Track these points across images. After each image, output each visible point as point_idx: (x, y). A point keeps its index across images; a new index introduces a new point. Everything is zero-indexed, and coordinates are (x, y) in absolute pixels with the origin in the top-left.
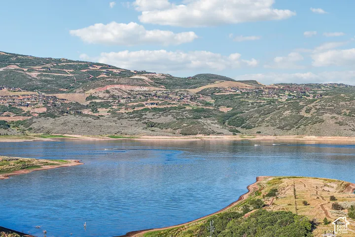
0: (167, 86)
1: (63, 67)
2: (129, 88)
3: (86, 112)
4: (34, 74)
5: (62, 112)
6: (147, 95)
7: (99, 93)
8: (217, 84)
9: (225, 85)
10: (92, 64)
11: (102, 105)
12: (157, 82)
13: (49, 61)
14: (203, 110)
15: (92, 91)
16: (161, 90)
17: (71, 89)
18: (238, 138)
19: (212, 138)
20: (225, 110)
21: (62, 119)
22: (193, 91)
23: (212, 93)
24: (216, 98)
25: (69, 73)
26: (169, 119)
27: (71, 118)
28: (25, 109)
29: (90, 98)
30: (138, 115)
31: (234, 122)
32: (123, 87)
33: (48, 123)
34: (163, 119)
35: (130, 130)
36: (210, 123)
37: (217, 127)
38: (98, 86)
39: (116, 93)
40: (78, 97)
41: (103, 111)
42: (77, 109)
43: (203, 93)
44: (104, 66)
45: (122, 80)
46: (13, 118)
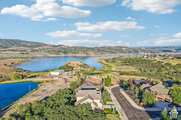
0: (54, 47)
1: (34, 43)
2: (47, 47)
3: (39, 51)
4: (29, 44)
5: (34, 51)
6: (50, 48)
7: (41, 48)
8: (62, 46)
9: (63, 47)
10: (40, 43)
11: (42, 50)
12: (52, 46)
13: (31, 42)
14: (60, 51)
15: (40, 48)
16: (52, 47)
17: (36, 47)
18: (66, 55)
19: (61, 55)
20: (63, 51)
21: (35, 52)
22: (58, 48)
23: (61, 48)
24: (62, 49)
25: (35, 44)
26: (54, 52)
27: (36, 52)
28: (27, 51)
29: (40, 49)
30: (49, 52)
31: (65, 53)
32: (46, 47)
33: (32, 53)
34: (53, 52)
35: (47, 54)
36: (61, 53)
37: (62, 54)
38: (41, 47)
39: (44, 48)
40: (37, 48)
41: (42, 51)
42: (37, 51)
43: (60, 48)
44: (42, 43)
45: (46, 46)
46: (25, 52)
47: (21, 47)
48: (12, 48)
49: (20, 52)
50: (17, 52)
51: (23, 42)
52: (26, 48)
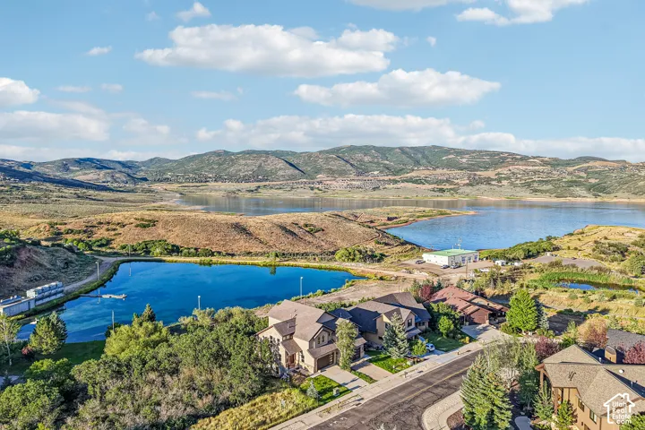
0: (553, 165)
1: (483, 155)
2: (524, 168)
3: (493, 183)
4: (464, 160)
5: (478, 184)
6: (535, 172)
7: (504, 171)
8: (591, 164)
9: (597, 164)
10: (502, 153)
11: (505, 179)
12: (545, 163)
13: (474, 152)
14: (575, 182)
15: (499, 170)
16: (547, 168)
17: (486, 169)
18: (599, 199)
19: (579, 199)
20: (593, 181)
21: (478, 187)
22: (570, 169)
23: (585, 170)
24: (588, 173)
25: (487, 159)
26: (550, 187)
27: (483, 187)
28: (456, 181)
29: (498, 174)
30: (528, 185)
31: (598, 189)
32: (521, 167)
33: (468, 190)
34: (545, 187)
35: (522, 194)
36: (578, 190)
37: (584, 193)
38: (504, 167)
39: (516, 171)
40: (491, 173)
41: (505, 182)
42: (488, 181)
43: (579, 170)
44: (510, 154)
45: (523, 162)
46: (448, 186)
47: (439, 171)
48: (413, 174)
49: (433, 186)
50: (427, 186)
51: (448, 151)
52: (455, 173)
